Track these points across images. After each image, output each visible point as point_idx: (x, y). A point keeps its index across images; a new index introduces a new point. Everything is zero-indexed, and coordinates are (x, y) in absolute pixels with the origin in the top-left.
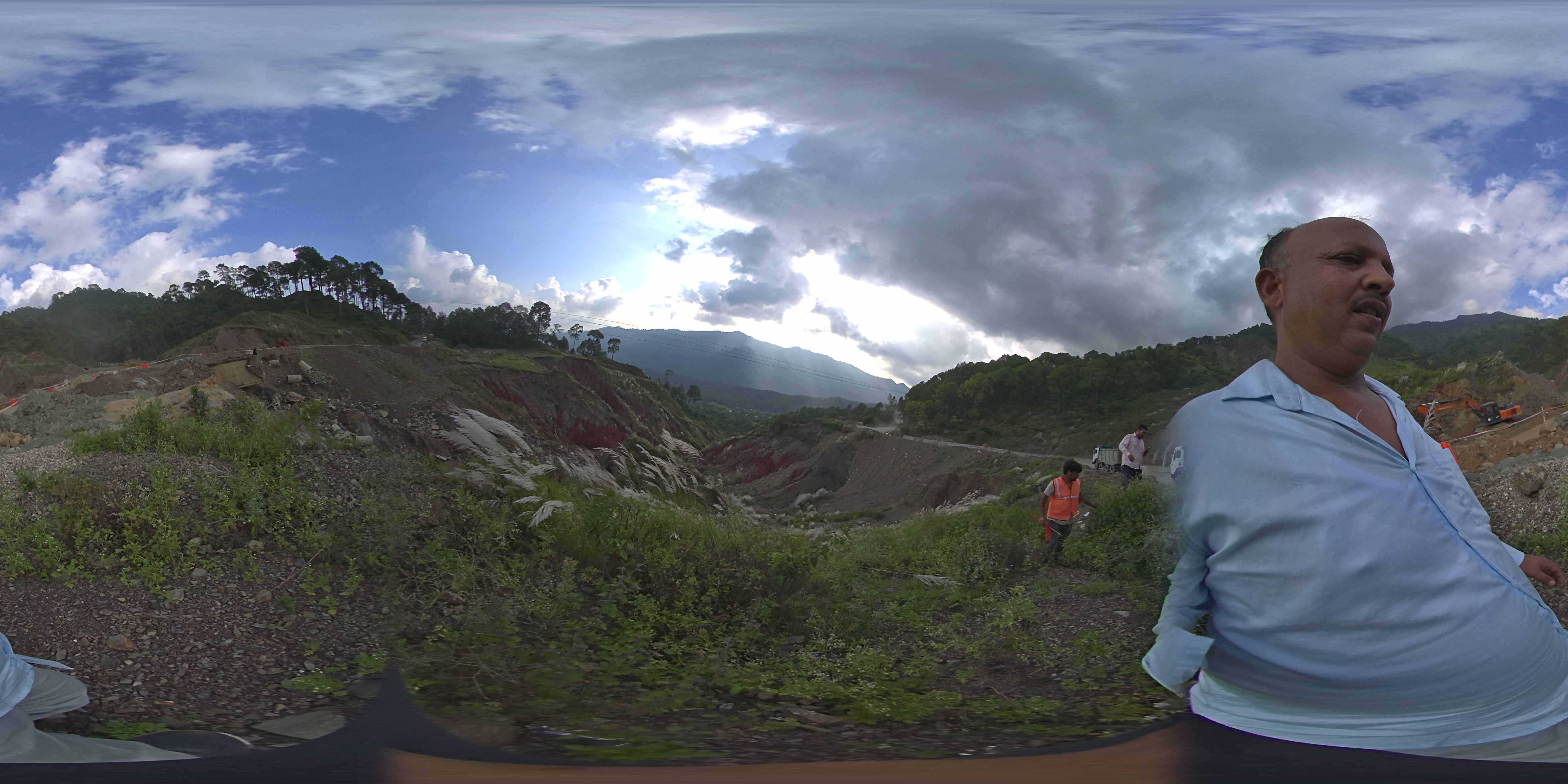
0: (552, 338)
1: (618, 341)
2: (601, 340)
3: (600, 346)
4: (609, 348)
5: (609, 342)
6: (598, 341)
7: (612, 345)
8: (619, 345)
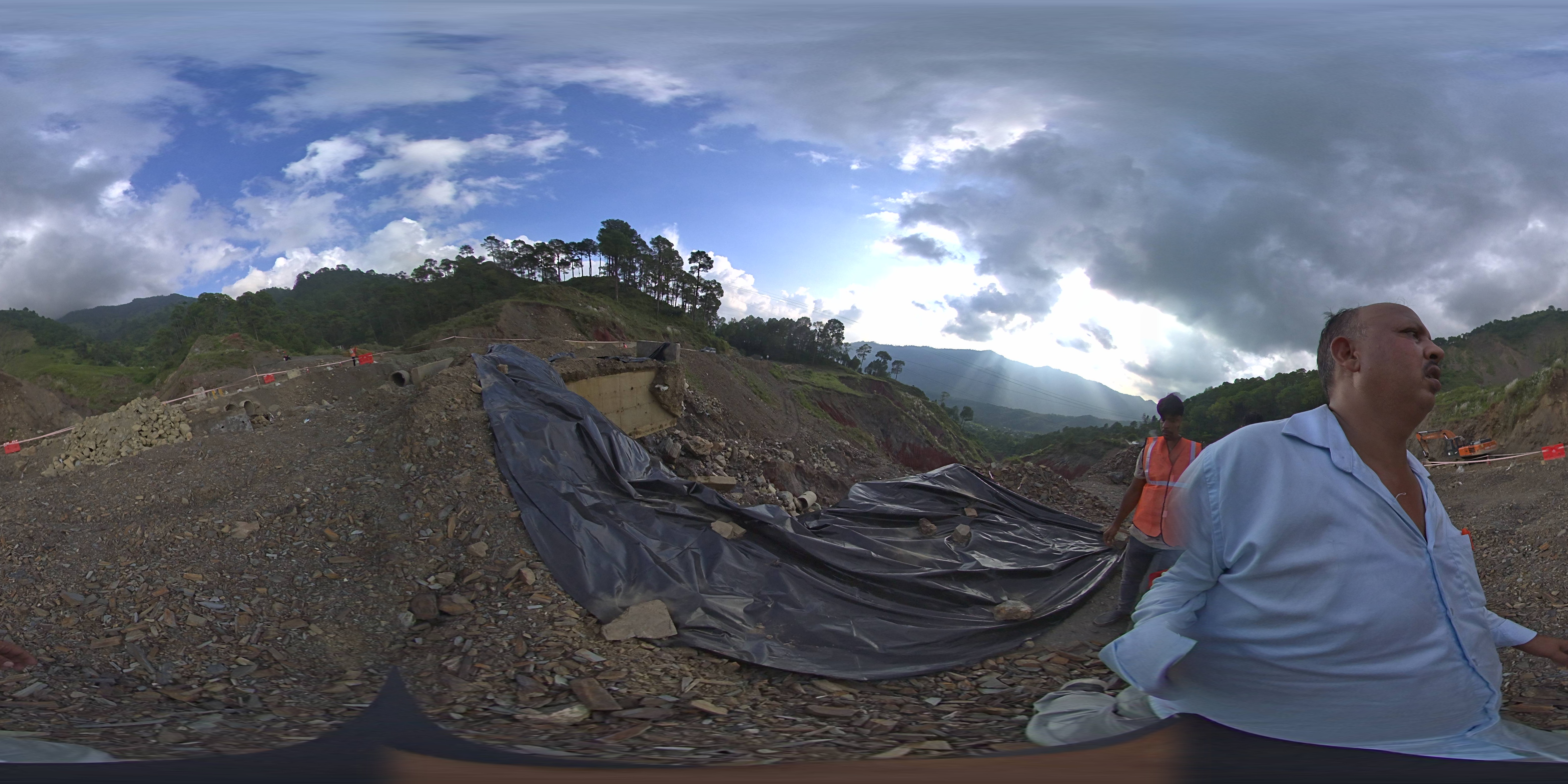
0: (845, 357)
1: (903, 363)
2: (888, 361)
3: (886, 367)
4: (893, 369)
5: (894, 364)
6: (885, 362)
7: (895, 367)
8: (903, 367)
